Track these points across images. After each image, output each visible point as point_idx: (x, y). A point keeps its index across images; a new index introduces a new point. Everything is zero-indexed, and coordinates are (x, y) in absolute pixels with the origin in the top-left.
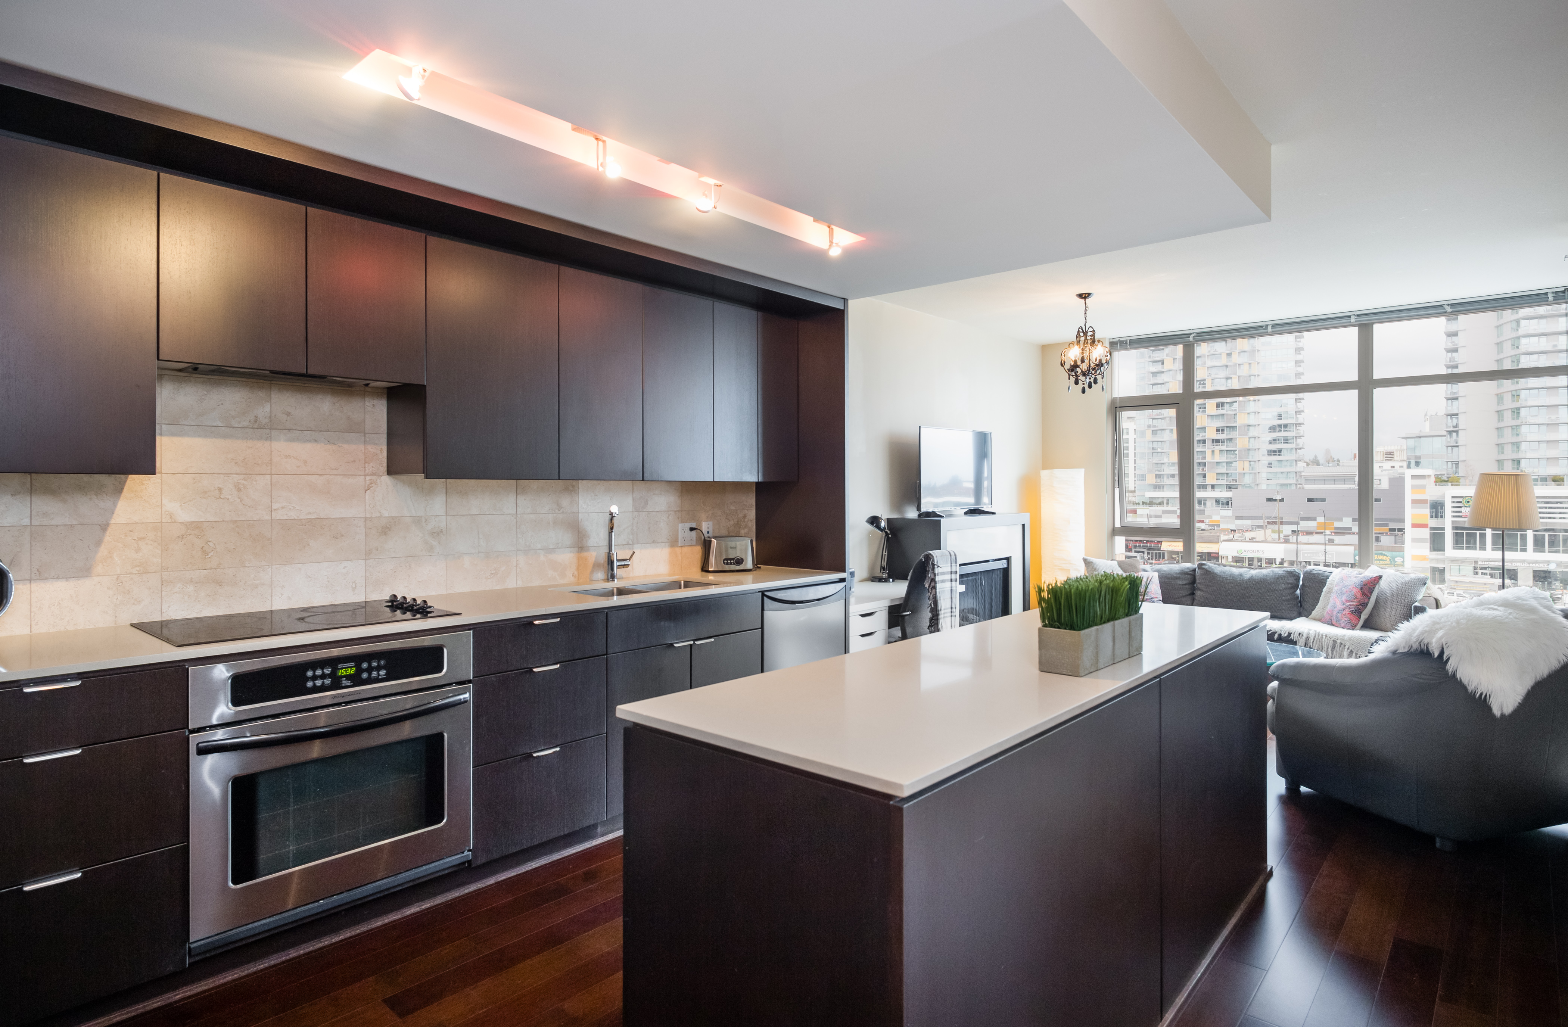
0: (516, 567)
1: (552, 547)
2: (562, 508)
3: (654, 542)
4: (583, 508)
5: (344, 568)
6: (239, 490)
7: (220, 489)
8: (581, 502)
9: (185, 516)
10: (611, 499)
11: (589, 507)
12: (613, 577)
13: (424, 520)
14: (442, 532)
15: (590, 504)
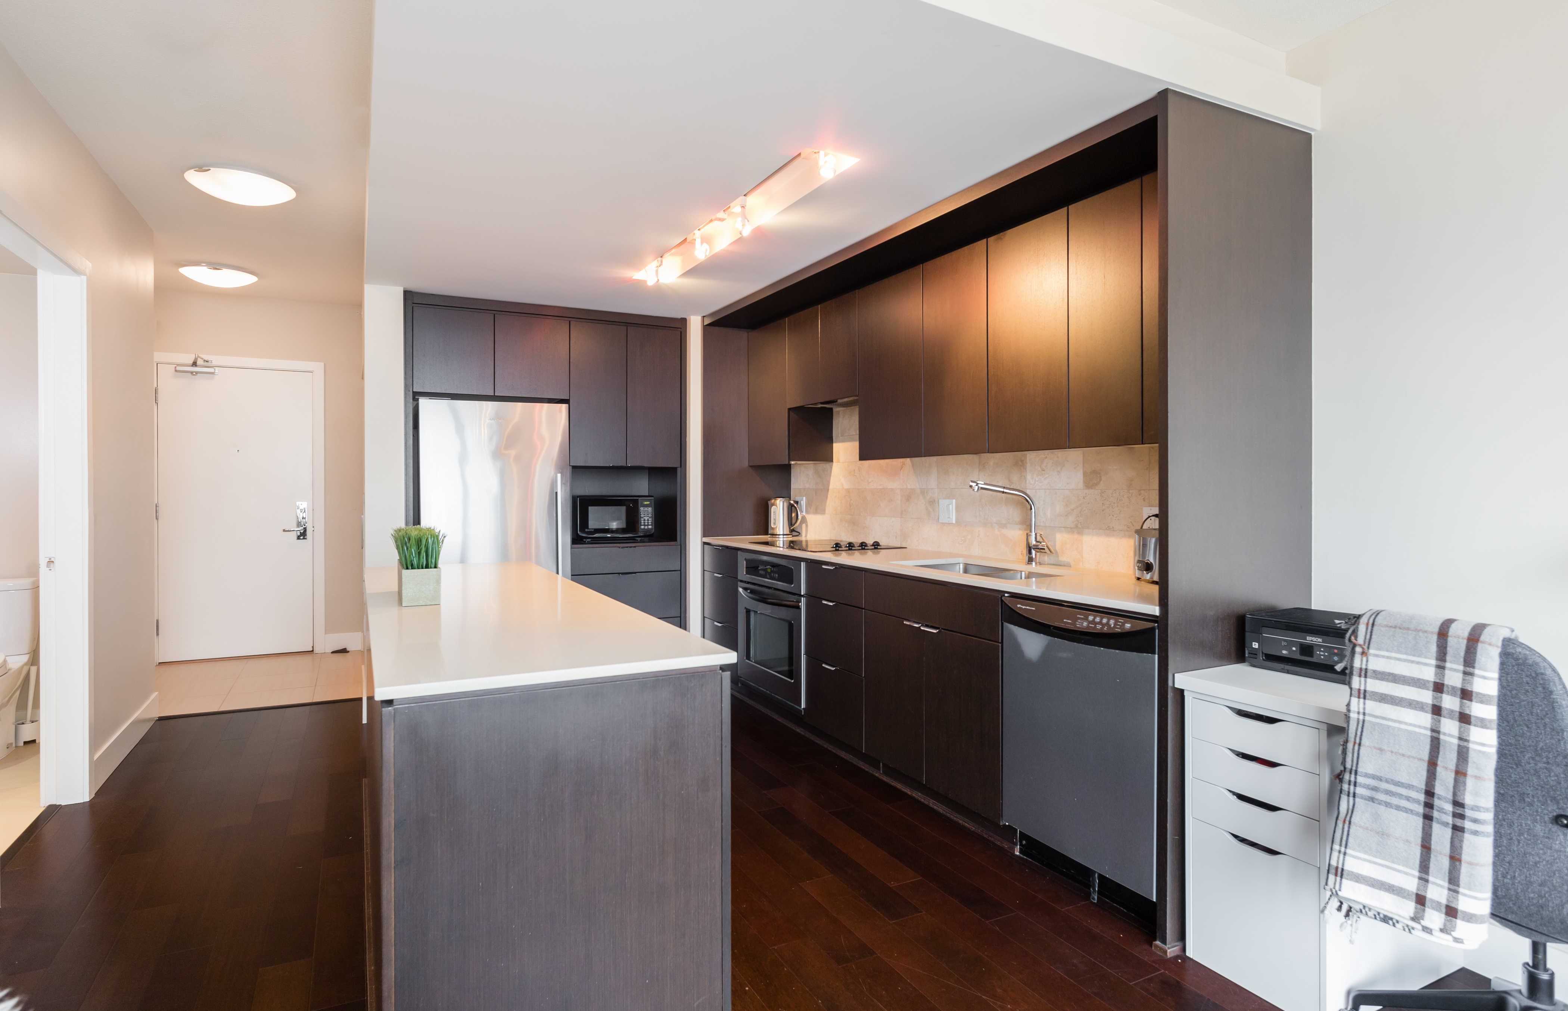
0: (978, 537)
1: (1004, 522)
2: (1012, 483)
3: (1109, 528)
4: (1031, 484)
5: (893, 522)
6: (859, 471)
7: (854, 470)
8: (1029, 477)
9: (846, 486)
10: (1058, 474)
11: (1037, 482)
12: (1030, 560)
13: (926, 492)
14: (934, 501)
15: (1037, 480)
